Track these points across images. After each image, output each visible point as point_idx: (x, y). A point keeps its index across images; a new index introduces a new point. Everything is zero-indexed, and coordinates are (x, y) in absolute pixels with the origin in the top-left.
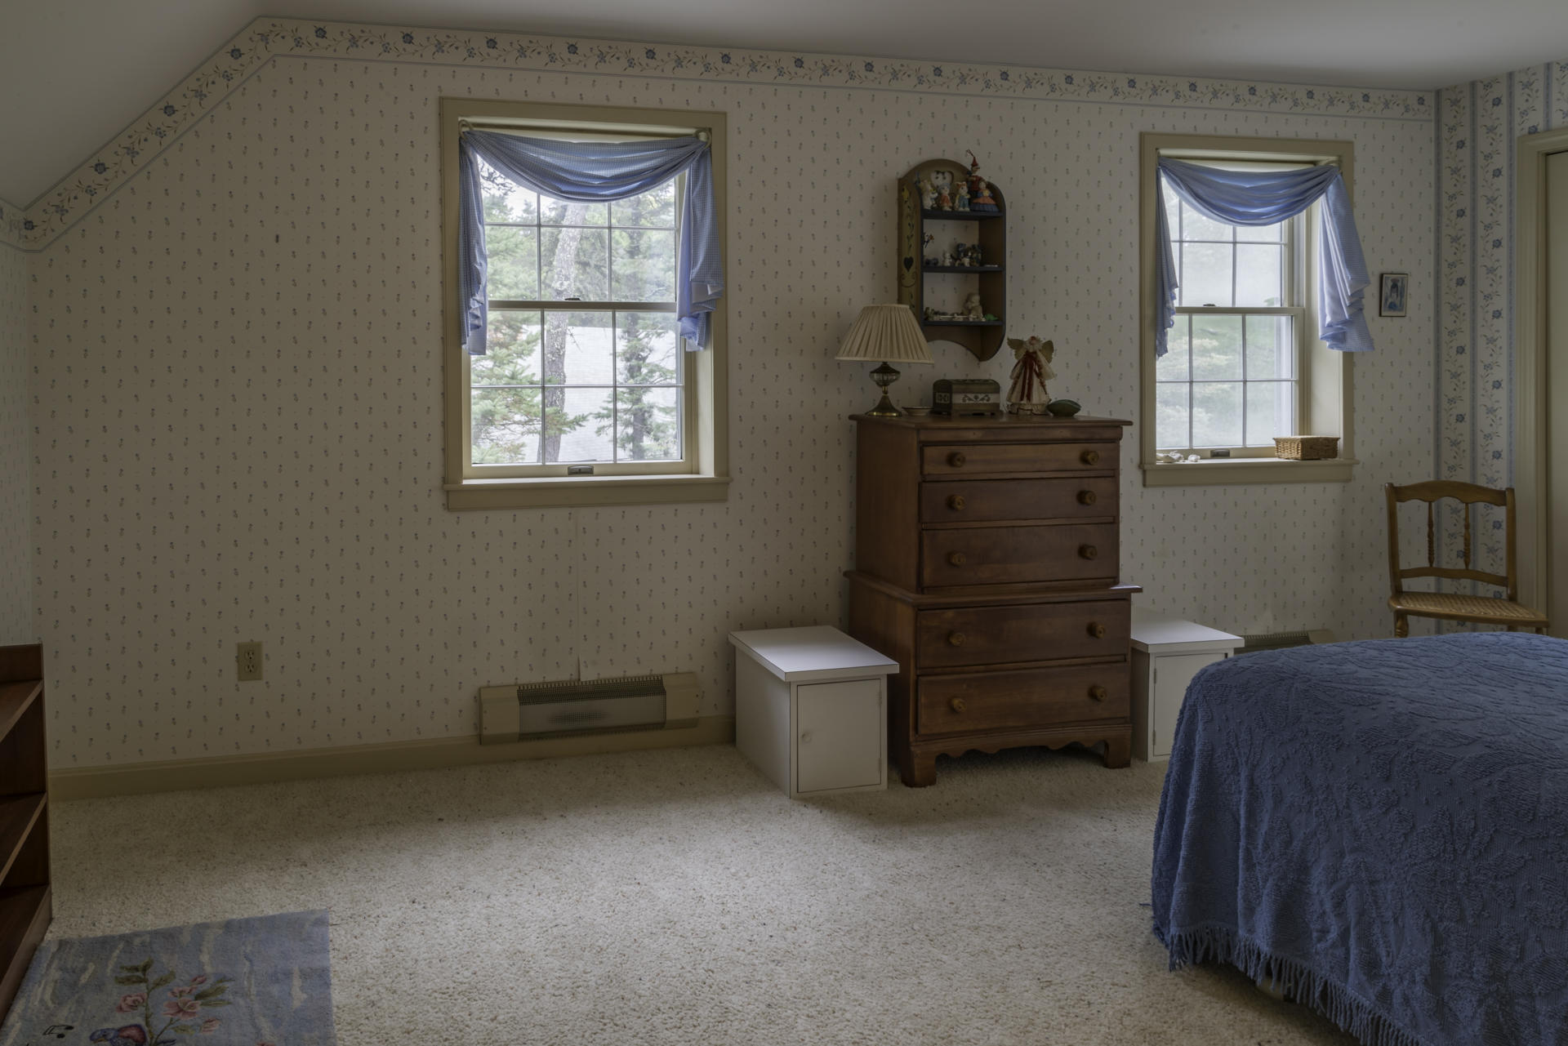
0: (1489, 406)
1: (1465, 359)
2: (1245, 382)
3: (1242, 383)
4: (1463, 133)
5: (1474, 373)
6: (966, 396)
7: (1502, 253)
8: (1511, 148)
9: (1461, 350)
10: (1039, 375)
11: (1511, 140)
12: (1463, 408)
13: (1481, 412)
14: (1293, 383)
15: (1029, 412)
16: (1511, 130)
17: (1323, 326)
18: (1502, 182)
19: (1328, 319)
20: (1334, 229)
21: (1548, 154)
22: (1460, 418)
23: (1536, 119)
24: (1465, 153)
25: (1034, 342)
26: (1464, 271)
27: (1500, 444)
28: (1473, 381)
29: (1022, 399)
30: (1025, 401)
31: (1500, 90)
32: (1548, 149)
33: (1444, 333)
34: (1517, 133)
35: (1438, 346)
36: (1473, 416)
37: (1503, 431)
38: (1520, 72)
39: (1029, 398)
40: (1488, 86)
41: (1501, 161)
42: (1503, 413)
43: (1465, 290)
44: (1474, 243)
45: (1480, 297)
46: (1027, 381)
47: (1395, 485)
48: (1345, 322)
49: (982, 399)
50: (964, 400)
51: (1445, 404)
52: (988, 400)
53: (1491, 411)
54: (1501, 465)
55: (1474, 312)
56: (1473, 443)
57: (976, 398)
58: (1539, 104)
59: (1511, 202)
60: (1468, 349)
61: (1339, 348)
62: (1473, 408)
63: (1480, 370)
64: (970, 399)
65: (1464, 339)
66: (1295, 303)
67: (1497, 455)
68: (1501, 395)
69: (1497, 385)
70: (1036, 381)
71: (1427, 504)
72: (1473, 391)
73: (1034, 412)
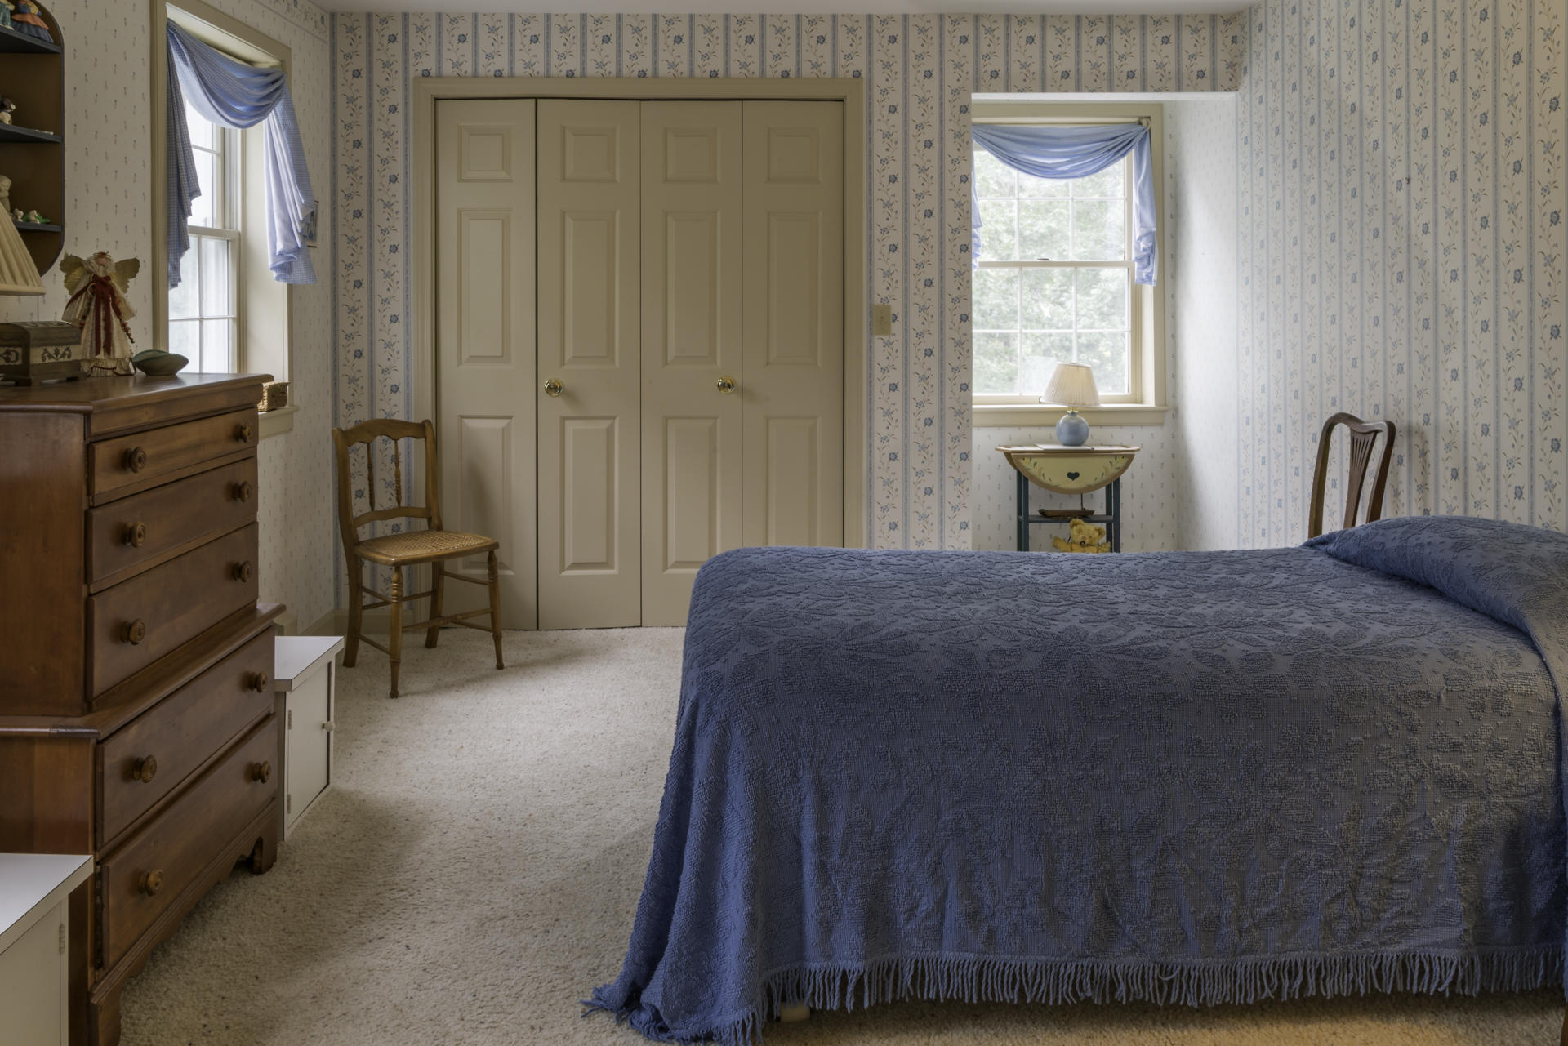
0: (387, 341)
1: (362, 294)
2: (201, 320)
3: (198, 322)
4: (359, 63)
5: (371, 307)
6: (46, 351)
7: (398, 188)
8: (406, 86)
9: (358, 284)
10: (118, 314)
11: (406, 79)
12: (361, 343)
13: (379, 347)
14: (231, 321)
15: (109, 373)
16: (406, 69)
17: (274, 254)
18: (398, 118)
19: (280, 246)
20: (284, 143)
21: (437, 99)
22: (358, 354)
23: (429, 63)
24: (361, 83)
25: (103, 260)
26: (360, 203)
27: (398, 377)
28: (371, 316)
29: (98, 352)
30: (101, 356)
31: (395, 28)
32: (440, 94)
33: (341, 266)
34: (411, 76)
35: (334, 280)
36: (371, 351)
37: (400, 364)
38: (414, 14)
39: (108, 348)
40: (383, 21)
41: (396, 98)
42: (400, 347)
43: (362, 223)
44: (370, 176)
45: (377, 231)
46: (102, 324)
47: (344, 429)
48: (297, 250)
49: (63, 355)
50: (44, 359)
51: (342, 340)
52: (69, 357)
53: (389, 345)
54: (399, 399)
55: (371, 245)
56: (372, 378)
57: (57, 353)
58: (432, 49)
59: (406, 139)
60: (365, 283)
61: (284, 279)
62: (371, 343)
63: (378, 305)
64: (50, 356)
65: (361, 273)
66: (227, 225)
67: (395, 389)
68: (398, 328)
69: (394, 319)
70: (115, 321)
71: (366, 445)
72: (371, 325)
73: (118, 370)
